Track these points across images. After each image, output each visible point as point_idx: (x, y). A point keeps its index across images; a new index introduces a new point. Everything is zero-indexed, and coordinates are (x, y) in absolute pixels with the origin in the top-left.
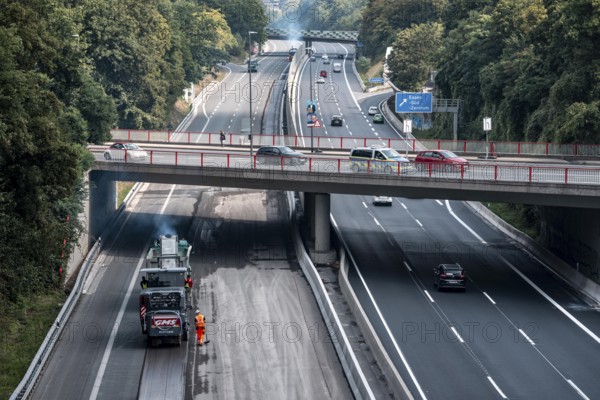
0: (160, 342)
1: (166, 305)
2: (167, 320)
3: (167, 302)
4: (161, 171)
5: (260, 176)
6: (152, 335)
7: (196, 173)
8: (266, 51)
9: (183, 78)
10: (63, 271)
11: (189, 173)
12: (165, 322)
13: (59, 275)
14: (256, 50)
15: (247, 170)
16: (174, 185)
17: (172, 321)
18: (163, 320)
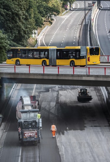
1: (30, 126)
4: (36, 77)
5: (92, 79)
6: (24, 140)
7: (55, 78)
8: (73, 8)
9: (34, 24)
11: (51, 78)
12: (30, 134)
14: (68, 7)
15: (84, 76)
16: (35, 85)
17: (33, 134)
18: (29, 133)
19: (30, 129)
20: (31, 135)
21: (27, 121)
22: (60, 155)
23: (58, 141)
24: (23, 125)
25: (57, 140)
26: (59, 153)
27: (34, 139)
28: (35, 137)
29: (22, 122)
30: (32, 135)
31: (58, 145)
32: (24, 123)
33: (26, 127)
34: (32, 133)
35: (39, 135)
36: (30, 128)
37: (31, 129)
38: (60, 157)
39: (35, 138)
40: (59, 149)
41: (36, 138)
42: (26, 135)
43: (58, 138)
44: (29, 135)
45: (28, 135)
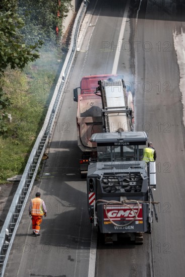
0: (115, 239)
1: (122, 190)
2: (125, 210)
3: (124, 187)
6: (105, 231)
10: (59, 30)
12: (122, 213)
13: (56, 33)
17: (132, 212)
18: (119, 210)
19: (122, 199)
20: (126, 215)
21: (112, 174)
22: (178, 65)
23: (177, 42)
24: (102, 185)
25: (175, 41)
26: (177, 63)
27: (132, 227)
28: (137, 223)
29: (99, 177)
30: (128, 217)
31: (176, 49)
32: (105, 180)
33: (110, 191)
34: (128, 212)
35: (148, 218)
36: (122, 195)
37: (125, 198)
38: (179, 68)
39: (136, 226)
40: (177, 56)
41: (139, 224)
42: (109, 215)
43: (177, 38)
44: (119, 215)
45: (115, 215)
